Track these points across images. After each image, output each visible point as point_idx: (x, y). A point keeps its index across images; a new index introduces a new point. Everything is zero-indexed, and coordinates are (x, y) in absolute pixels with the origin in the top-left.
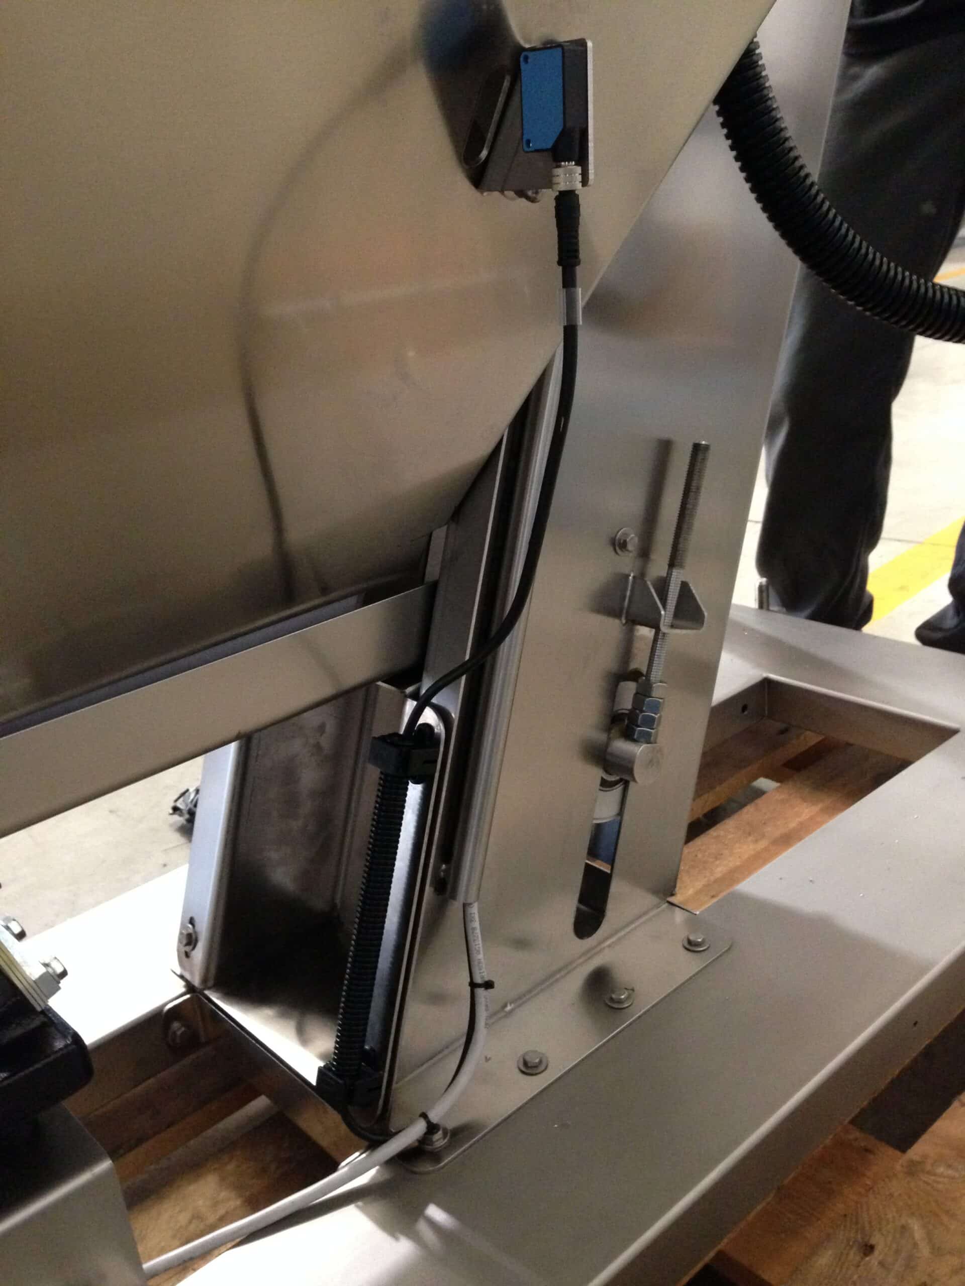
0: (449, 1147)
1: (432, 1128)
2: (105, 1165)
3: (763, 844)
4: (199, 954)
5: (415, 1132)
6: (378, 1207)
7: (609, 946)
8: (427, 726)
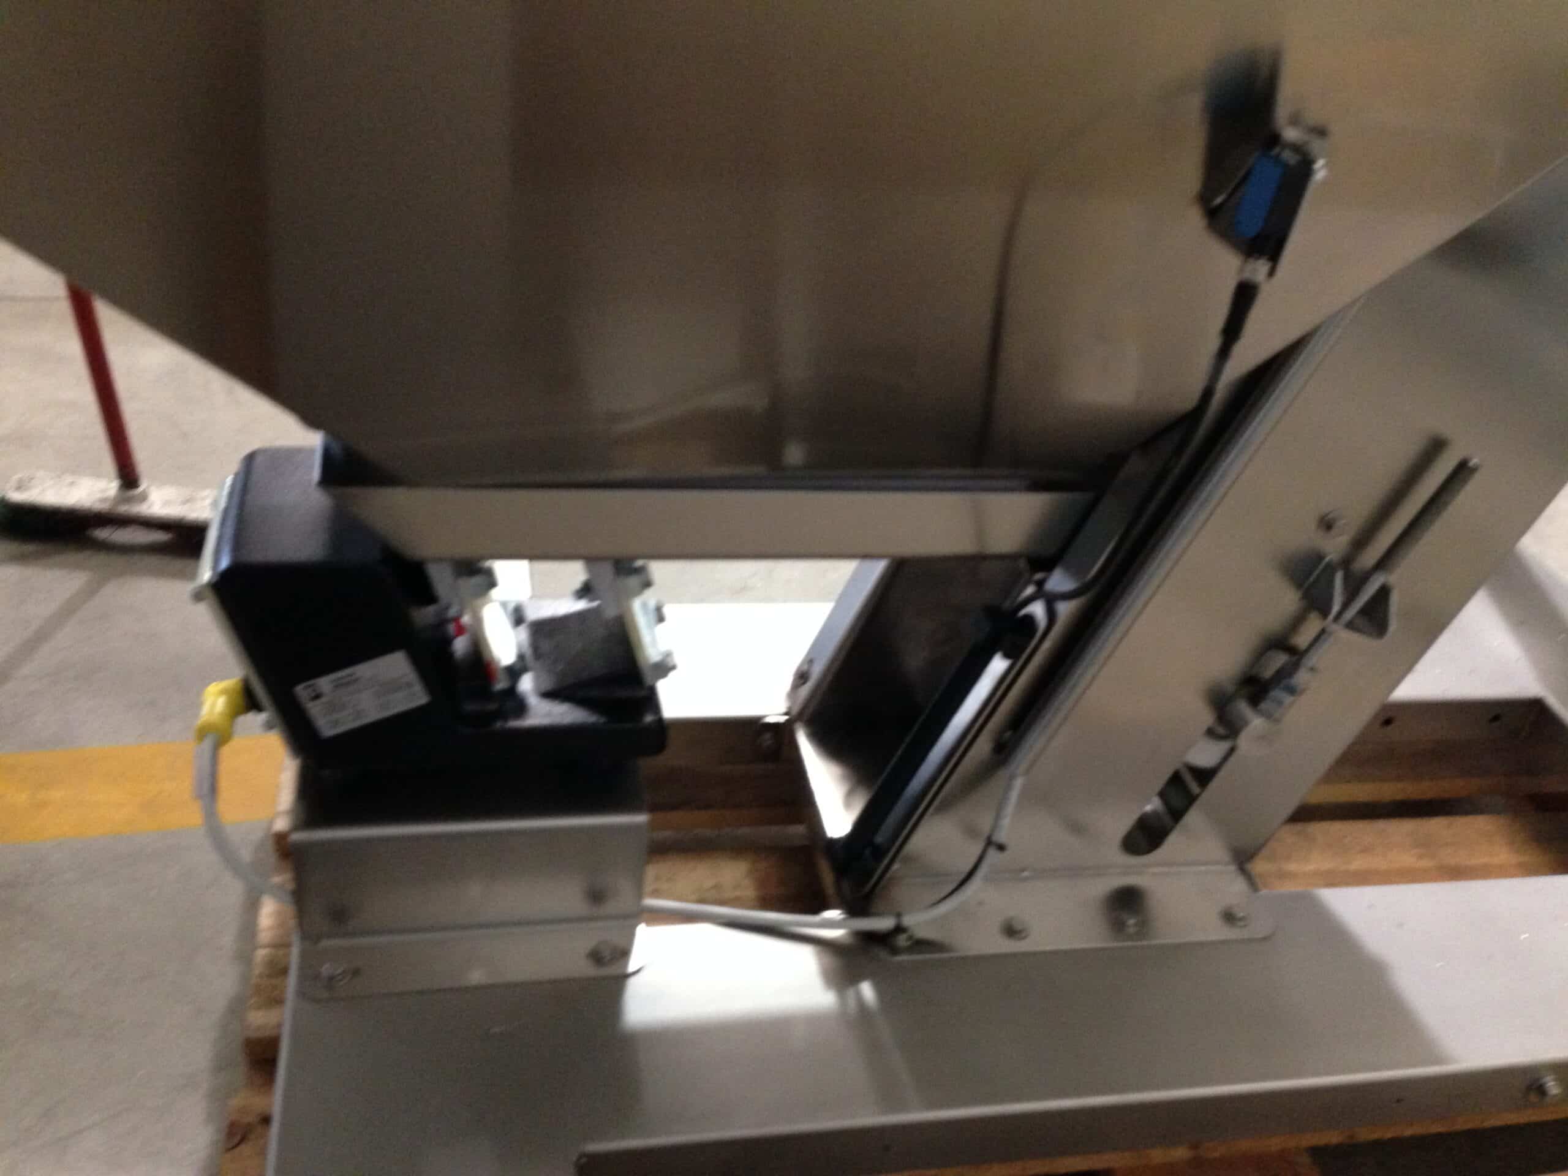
0: (911, 949)
1: (899, 929)
2: (640, 818)
3: (1426, 863)
4: (805, 690)
5: (882, 924)
6: (830, 960)
7: (1154, 874)
8: (1030, 619)
